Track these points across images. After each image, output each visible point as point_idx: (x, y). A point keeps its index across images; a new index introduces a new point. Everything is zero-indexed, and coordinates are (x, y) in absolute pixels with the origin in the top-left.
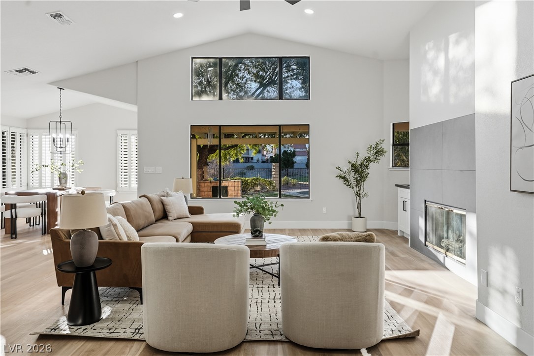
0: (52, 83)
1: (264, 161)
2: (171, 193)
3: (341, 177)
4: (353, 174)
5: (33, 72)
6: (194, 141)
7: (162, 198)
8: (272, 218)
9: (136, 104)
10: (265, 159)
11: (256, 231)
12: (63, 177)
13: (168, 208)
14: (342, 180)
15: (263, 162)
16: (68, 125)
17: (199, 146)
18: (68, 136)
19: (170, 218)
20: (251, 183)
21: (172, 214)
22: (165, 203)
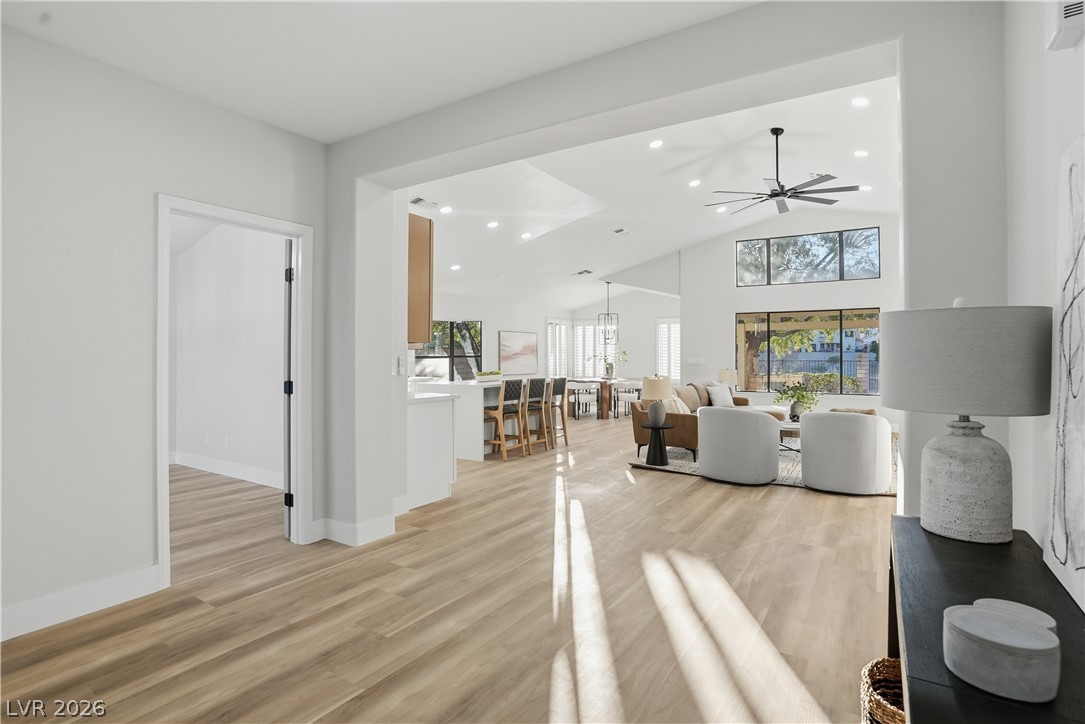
0: (601, 279)
1: (859, 348)
2: (715, 383)
5: (590, 272)
6: (741, 326)
7: (707, 387)
8: (813, 406)
9: (679, 294)
10: (861, 346)
11: (794, 416)
12: (609, 369)
13: (713, 396)
15: (858, 351)
16: (614, 316)
17: (747, 333)
20: (822, 380)
22: (710, 392)
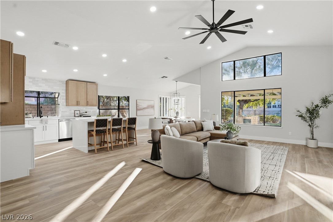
0: (173, 80)
3: (300, 116)
4: (308, 115)
5: (166, 77)
7: (202, 122)
9: (200, 85)
12: (177, 114)
13: (203, 126)
14: (300, 118)
16: (179, 94)
18: (179, 98)
19: (204, 130)
21: (205, 129)
22: (203, 124)
